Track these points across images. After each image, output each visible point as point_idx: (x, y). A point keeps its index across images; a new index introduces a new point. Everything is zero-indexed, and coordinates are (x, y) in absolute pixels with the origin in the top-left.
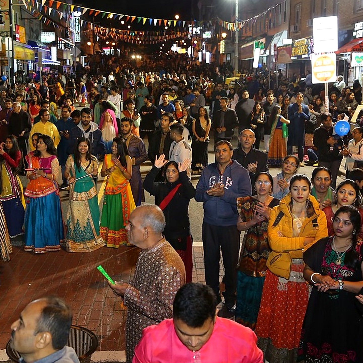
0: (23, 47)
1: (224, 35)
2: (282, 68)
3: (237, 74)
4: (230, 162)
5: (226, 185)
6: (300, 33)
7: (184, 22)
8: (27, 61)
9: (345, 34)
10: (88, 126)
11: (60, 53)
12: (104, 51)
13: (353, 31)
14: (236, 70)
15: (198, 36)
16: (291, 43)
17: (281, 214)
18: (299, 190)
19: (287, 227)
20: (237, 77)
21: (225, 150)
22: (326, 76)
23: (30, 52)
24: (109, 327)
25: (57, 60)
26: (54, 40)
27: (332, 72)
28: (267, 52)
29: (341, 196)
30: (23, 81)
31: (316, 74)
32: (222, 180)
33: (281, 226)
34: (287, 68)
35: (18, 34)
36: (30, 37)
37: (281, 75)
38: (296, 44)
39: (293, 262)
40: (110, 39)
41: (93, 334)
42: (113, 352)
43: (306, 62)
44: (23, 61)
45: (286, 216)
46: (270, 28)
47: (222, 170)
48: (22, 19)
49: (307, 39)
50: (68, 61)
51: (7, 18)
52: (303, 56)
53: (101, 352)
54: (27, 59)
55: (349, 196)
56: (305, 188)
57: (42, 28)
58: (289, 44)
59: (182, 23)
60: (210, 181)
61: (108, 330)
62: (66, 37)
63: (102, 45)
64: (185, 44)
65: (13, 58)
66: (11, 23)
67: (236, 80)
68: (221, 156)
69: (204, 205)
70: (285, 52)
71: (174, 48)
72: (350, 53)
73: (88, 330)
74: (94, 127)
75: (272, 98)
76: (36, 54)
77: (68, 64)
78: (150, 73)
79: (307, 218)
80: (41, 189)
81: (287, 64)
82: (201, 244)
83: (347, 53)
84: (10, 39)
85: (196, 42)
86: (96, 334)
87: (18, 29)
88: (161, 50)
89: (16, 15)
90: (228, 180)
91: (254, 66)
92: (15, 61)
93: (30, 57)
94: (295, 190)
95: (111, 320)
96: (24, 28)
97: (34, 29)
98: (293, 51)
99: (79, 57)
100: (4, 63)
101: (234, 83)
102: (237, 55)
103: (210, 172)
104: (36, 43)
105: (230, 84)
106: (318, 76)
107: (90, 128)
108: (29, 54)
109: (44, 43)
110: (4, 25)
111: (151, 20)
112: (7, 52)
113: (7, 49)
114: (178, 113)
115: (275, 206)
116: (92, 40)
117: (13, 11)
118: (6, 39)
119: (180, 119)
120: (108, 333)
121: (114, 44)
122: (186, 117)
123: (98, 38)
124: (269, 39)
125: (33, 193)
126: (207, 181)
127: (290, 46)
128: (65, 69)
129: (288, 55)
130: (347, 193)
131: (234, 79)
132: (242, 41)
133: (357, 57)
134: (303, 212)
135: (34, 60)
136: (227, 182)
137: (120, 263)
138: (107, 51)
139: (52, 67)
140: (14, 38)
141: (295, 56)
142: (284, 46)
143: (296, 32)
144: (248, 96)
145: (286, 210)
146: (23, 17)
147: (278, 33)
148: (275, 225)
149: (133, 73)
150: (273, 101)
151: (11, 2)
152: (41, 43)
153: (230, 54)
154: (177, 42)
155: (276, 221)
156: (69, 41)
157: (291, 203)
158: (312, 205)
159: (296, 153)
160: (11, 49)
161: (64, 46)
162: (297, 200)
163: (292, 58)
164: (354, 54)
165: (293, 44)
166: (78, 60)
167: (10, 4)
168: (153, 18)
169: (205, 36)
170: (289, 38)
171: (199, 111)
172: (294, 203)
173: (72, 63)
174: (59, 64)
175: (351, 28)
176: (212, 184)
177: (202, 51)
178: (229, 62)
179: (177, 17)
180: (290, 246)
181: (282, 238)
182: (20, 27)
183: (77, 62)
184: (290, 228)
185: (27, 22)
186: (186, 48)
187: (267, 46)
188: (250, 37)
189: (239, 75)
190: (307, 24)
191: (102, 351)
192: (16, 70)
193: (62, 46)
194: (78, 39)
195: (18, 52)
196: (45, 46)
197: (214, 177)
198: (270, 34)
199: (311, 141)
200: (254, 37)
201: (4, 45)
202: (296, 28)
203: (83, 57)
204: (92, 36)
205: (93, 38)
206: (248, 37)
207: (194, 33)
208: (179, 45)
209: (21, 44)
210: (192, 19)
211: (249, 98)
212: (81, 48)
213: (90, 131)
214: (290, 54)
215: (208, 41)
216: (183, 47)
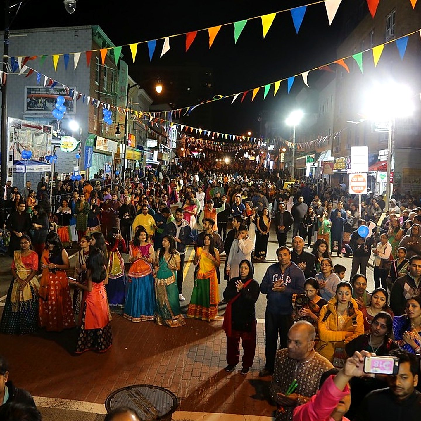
0: (132, 150)
1: (284, 150)
2: (326, 176)
3: (293, 180)
4: (289, 264)
5: (286, 282)
6: (340, 153)
7: (255, 139)
8: (135, 160)
9: (373, 157)
10: (180, 223)
11: (160, 154)
12: (193, 155)
13: (378, 155)
14: (293, 176)
15: (265, 149)
16: (333, 160)
17: (329, 312)
18: (343, 294)
19: (333, 323)
20: (293, 181)
21: (285, 255)
22: (360, 189)
23: (137, 154)
24: (187, 390)
25: (158, 161)
26: (156, 145)
27: (364, 187)
28: (316, 165)
29: (375, 300)
30: (131, 176)
31: (352, 187)
32: (283, 277)
33: (328, 321)
34: (330, 178)
35: (130, 140)
36: (139, 143)
37: (326, 182)
38: (337, 161)
39: (336, 350)
40: (198, 146)
41: (174, 395)
42: (189, 412)
43: (344, 175)
44: (132, 160)
45: (332, 314)
46: (318, 147)
47: (283, 269)
48: (134, 130)
49: (345, 158)
50: (166, 162)
51: (123, 130)
52: (342, 170)
53: (180, 412)
54: (135, 159)
55: (381, 301)
56: (348, 293)
57: (148, 137)
58: (332, 161)
59: (254, 139)
60: (273, 278)
61: (186, 393)
62: (166, 144)
63: (192, 149)
64: (254, 153)
65: (124, 159)
66: (125, 133)
67: (292, 184)
68: (283, 259)
69: (267, 296)
70: (329, 166)
71: (246, 155)
72: (376, 171)
73: (170, 392)
74: (185, 223)
75: (320, 203)
76: (142, 156)
77: (166, 164)
78: (227, 175)
79: (348, 316)
80: (141, 271)
81: (330, 175)
82: (263, 321)
83: (374, 172)
84: (124, 145)
85: (262, 153)
86: (176, 396)
87: (130, 137)
88: (236, 156)
89: (130, 126)
90: (287, 278)
91: (306, 176)
92: (126, 160)
93: (137, 158)
94: (340, 294)
95: (189, 384)
96: (134, 137)
97: (142, 137)
98: (335, 166)
99: (174, 159)
100: (118, 162)
101: (291, 186)
102: (293, 166)
103: (273, 271)
104: (142, 147)
105: (287, 187)
106: (354, 189)
107: (181, 224)
108: (137, 155)
109: (149, 148)
110: (120, 135)
111: (231, 136)
112: (121, 155)
113: (121, 152)
114: (247, 211)
115: (325, 305)
116: (184, 146)
117: (128, 125)
118: (121, 144)
119: (250, 216)
120: (186, 396)
121: (201, 150)
122: (254, 215)
123: (189, 145)
124: (318, 155)
125: (135, 274)
126: (270, 278)
127: (333, 162)
128: (163, 168)
129: (331, 169)
130: (379, 299)
131: (291, 183)
132: (298, 154)
133: (381, 175)
134: (346, 311)
135: (140, 160)
136: (287, 280)
137: (198, 335)
138: (195, 154)
139: (154, 166)
140: (127, 143)
141: (336, 170)
142: (328, 161)
143: (337, 152)
144: (302, 200)
145: (333, 310)
146: (135, 128)
147: (324, 152)
148: (324, 320)
149: (214, 174)
150: (320, 206)
151: (127, 119)
152: (146, 147)
153: (288, 163)
154: (249, 151)
155: (325, 317)
156: (168, 146)
157: (337, 304)
158: (353, 306)
159: (336, 246)
160: (124, 152)
161: (164, 150)
162: (341, 302)
163: (334, 171)
164: (379, 173)
165: (335, 161)
166: (173, 161)
167: (126, 120)
168: (233, 135)
169: (269, 148)
170: (331, 156)
171: (264, 209)
172: (339, 304)
173: (168, 163)
174: (159, 164)
175: (377, 154)
176: (275, 280)
177: (267, 160)
178: (286, 169)
179: (249, 134)
180: (335, 338)
181: (329, 331)
182: (132, 136)
183: (172, 163)
184: (335, 323)
185: (138, 132)
186: (255, 156)
187: (315, 160)
188: (303, 152)
189: (295, 180)
190: (345, 147)
191: (182, 412)
192: (126, 167)
193: (162, 150)
194: (174, 145)
195: (129, 154)
196: (149, 149)
197: (277, 275)
198: (318, 151)
199: (348, 238)
200: (306, 152)
201: (119, 148)
202: (337, 149)
203: (177, 159)
204: (184, 144)
205: (186, 145)
206: (301, 152)
207: (262, 146)
208: (249, 154)
209: (132, 148)
210: (260, 136)
211: (303, 202)
212: (176, 152)
213: (181, 226)
214: (333, 168)
215: (272, 152)
216: (253, 155)
